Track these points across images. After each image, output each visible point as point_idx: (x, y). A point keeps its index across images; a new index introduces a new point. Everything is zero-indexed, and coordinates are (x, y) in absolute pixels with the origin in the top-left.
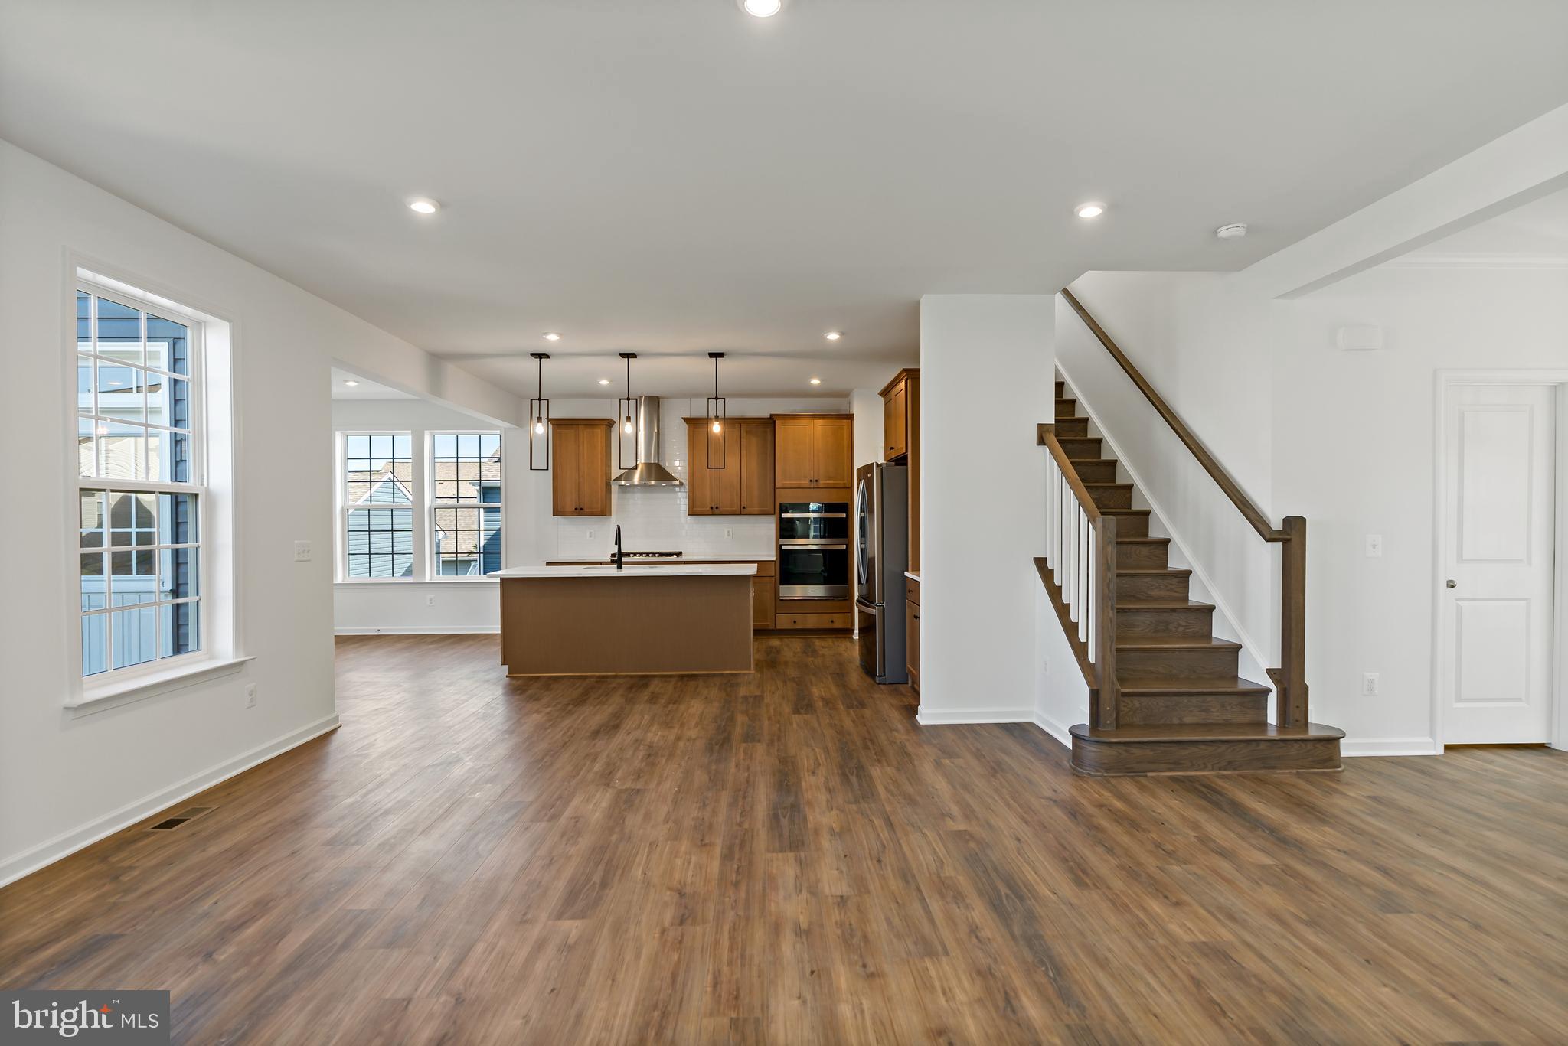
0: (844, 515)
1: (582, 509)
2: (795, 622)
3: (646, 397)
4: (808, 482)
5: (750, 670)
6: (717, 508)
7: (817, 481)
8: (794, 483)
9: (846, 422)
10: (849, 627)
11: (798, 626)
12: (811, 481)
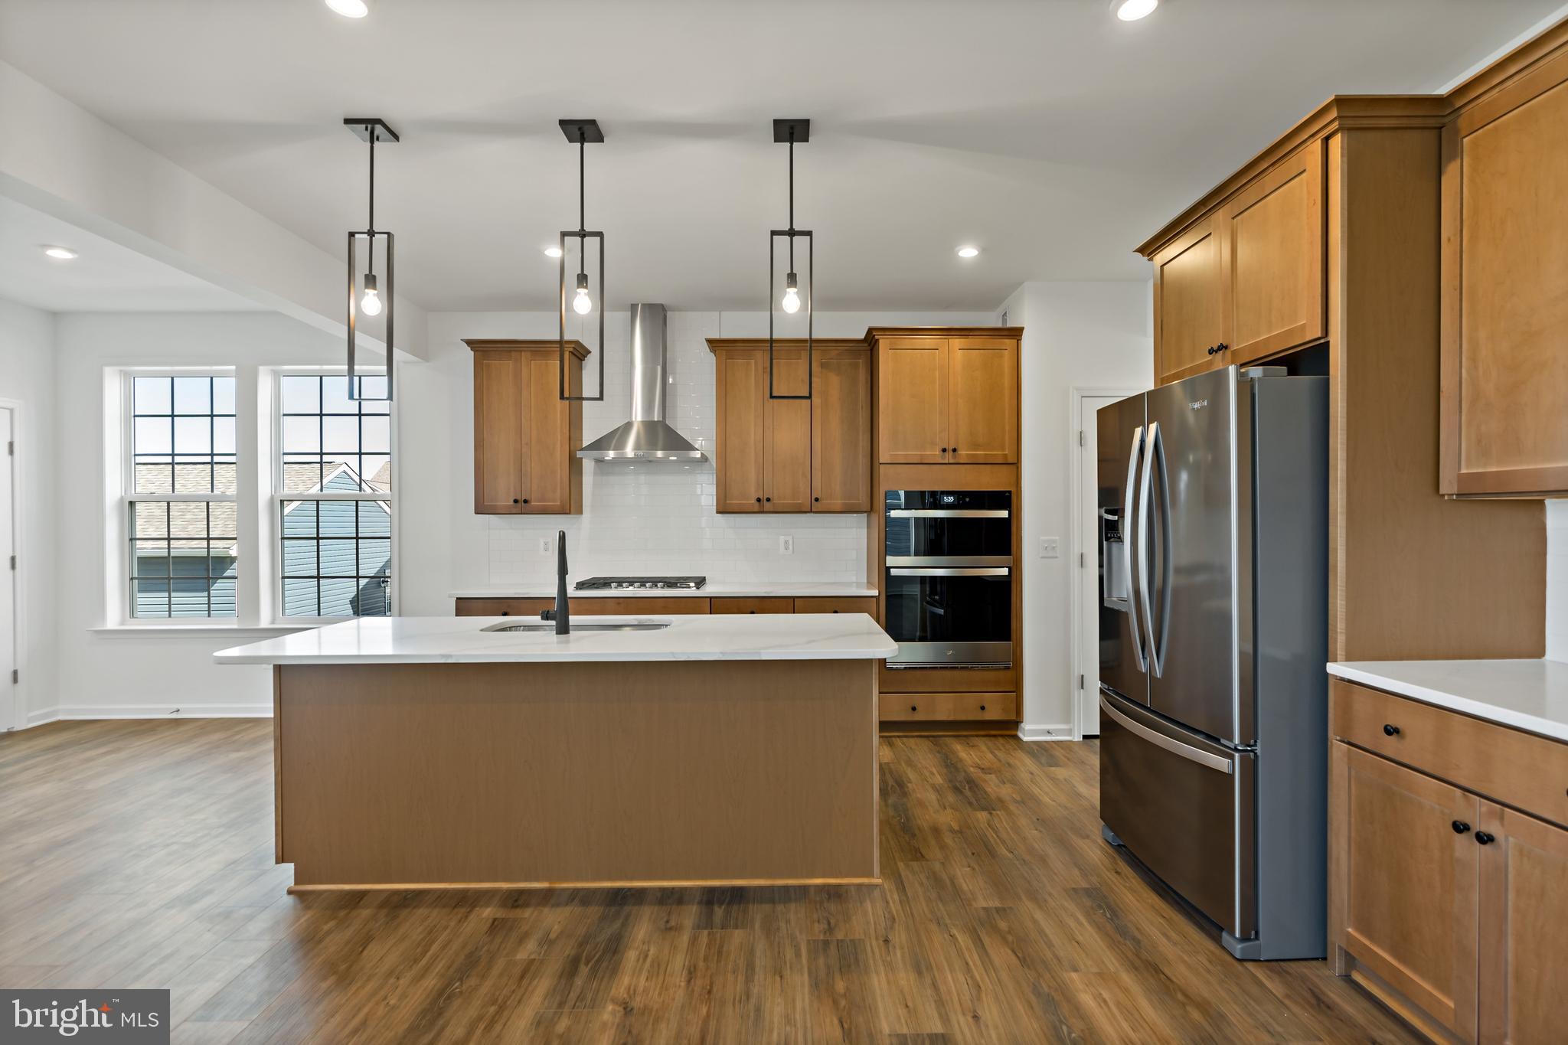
0: (1004, 514)
1: (526, 501)
2: (914, 709)
3: (644, 305)
4: (938, 452)
5: (871, 875)
6: (768, 500)
7: (954, 450)
8: (913, 454)
9: (1009, 343)
10: (1013, 717)
11: (919, 717)
12: (944, 450)
